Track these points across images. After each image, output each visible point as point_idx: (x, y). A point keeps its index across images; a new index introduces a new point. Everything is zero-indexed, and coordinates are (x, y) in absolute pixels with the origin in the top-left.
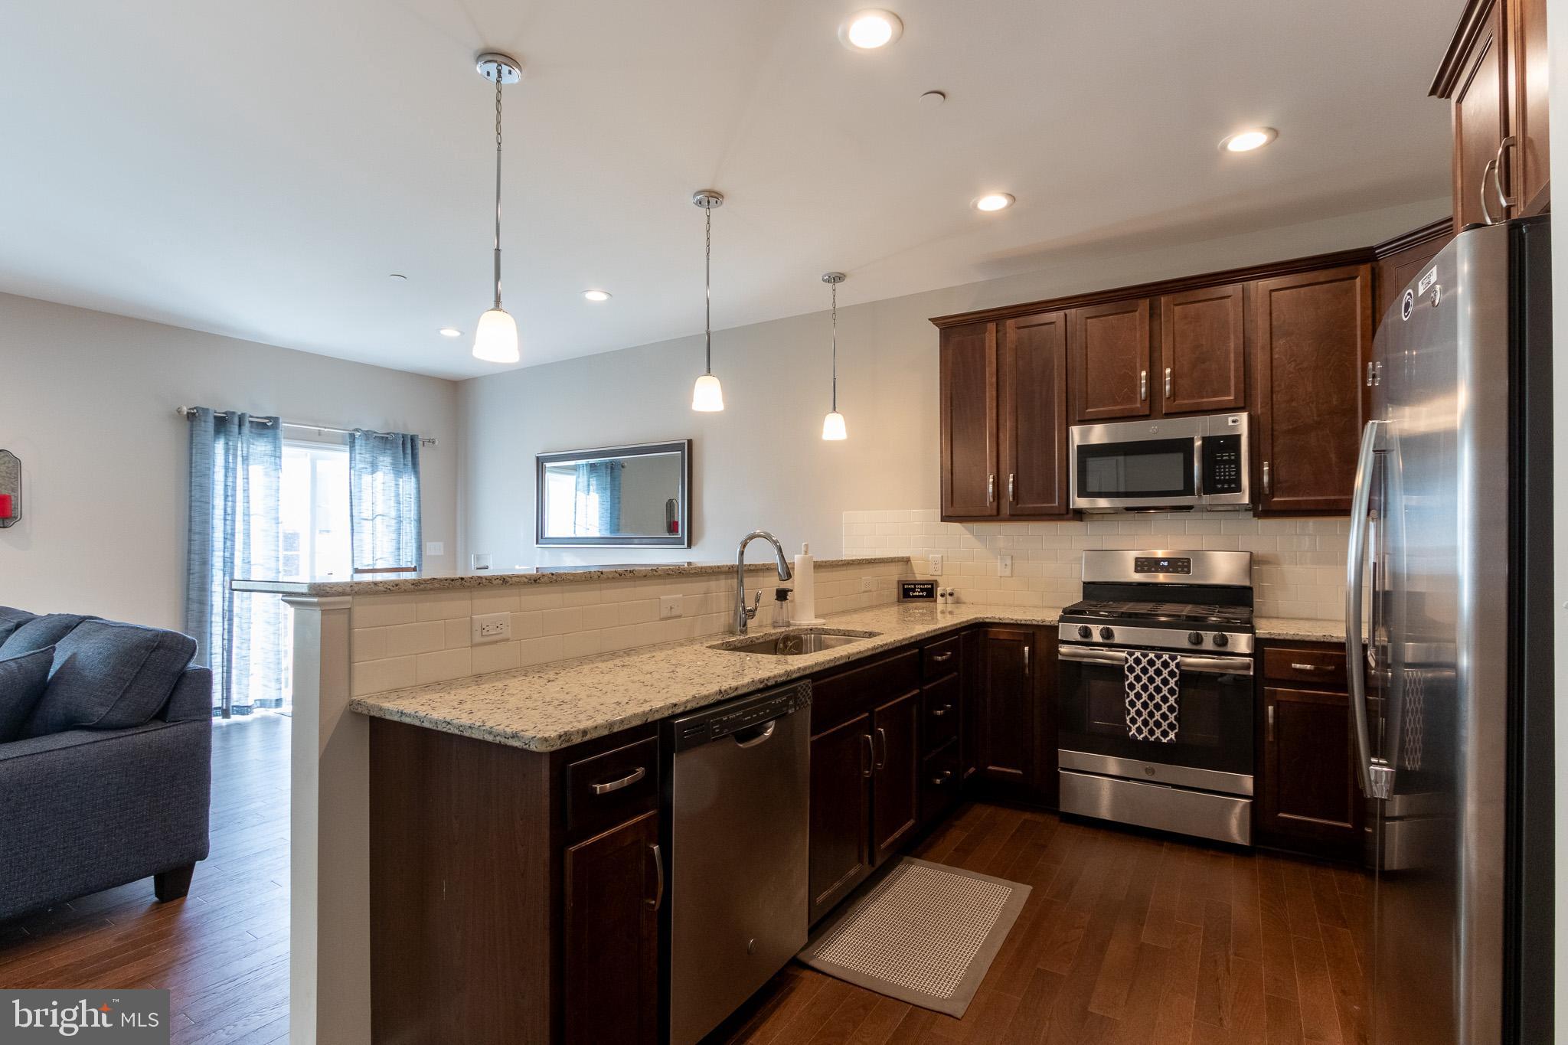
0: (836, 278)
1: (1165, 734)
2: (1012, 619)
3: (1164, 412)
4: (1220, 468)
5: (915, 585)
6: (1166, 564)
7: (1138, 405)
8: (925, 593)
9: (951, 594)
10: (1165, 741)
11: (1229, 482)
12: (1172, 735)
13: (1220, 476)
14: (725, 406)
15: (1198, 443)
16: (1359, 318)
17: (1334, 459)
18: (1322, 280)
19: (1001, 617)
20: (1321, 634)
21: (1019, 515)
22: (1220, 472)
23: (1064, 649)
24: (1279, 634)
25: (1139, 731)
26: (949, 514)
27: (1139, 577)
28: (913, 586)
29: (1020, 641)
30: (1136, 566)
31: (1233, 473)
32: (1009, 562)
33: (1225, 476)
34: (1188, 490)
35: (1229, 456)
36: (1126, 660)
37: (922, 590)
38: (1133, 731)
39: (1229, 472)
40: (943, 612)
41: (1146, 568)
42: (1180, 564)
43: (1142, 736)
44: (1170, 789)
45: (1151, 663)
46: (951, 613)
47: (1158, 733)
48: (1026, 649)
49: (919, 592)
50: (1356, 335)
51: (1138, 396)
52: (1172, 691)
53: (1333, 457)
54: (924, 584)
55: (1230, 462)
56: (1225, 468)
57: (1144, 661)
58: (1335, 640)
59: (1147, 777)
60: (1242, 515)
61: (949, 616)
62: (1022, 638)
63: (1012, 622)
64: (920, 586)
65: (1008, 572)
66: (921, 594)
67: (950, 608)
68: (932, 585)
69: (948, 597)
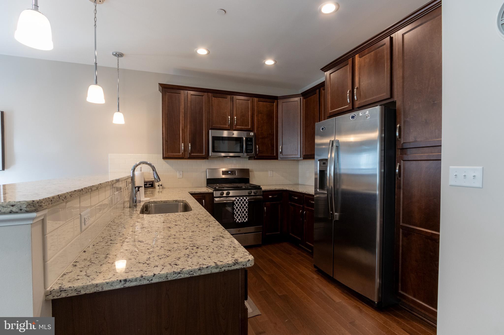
0: (119, 55)
1: (245, 219)
2: (199, 192)
3: (234, 129)
4: (248, 146)
5: (147, 182)
6: (230, 172)
7: (227, 126)
8: (150, 186)
9: (161, 185)
10: (245, 221)
11: (250, 150)
12: (247, 219)
13: (248, 148)
14: (105, 102)
15: (244, 139)
16: (275, 113)
17: (270, 146)
18: (268, 101)
19: (195, 191)
20: (274, 188)
21: (191, 158)
22: (248, 147)
23: (216, 199)
24: (267, 189)
25: (239, 220)
26: (167, 156)
27: (224, 176)
28: (146, 183)
29: (201, 198)
30: (223, 173)
31: (251, 148)
32: (181, 173)
33: (250, 148)
34: (241, 151)
35: (251, 143)
36: (235, 200)
37: (149, 184)
38: (238, 220)
39: (251, 147)
40: (159, 192)
41: (225, 174)
42: (233, 172)
43: (240, 221)
44: (244, 234)
45: (241, 200)
46: (161, 192)
47: (243, 219)
48: (203, 201)
49: (148, 185)
50: (274, 116)
51: (227, 123)
52: (246, 207)
53: (270, 145)
54: (150, 182)
55: (250, 145)
56: (249, 146)
57: (240, 200)
58: (277, 189)
59: (239, 233)
60: (245, 159)
61: (160, 193)
62: (202, 198)
63: (198, 192)
64: (148, 183)
65: (181, 177)
66: (149, 186)
67: (161, 190)
68: (153, 182)
69: (160, 186)
